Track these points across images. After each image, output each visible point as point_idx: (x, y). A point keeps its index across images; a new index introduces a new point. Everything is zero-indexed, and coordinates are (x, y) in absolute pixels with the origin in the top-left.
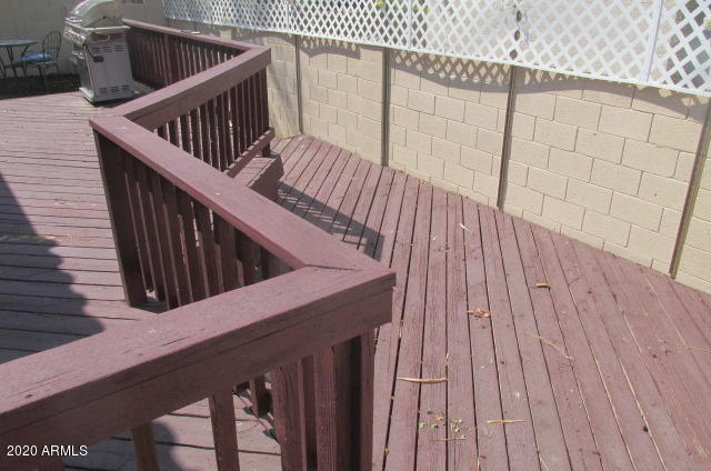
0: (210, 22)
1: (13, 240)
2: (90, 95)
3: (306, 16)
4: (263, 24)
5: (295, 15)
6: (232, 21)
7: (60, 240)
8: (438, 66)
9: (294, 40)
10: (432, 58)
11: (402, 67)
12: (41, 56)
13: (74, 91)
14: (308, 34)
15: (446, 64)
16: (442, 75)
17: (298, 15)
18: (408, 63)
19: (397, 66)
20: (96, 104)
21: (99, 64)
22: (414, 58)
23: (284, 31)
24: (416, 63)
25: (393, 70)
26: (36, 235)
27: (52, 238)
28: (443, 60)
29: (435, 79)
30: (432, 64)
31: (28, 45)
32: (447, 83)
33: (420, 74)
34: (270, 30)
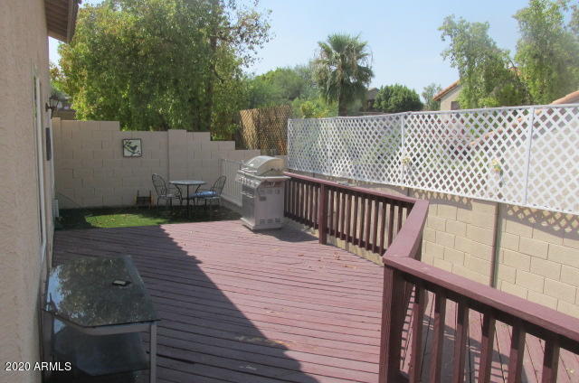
0: (329, 174)
1: (249, 340)
2: (252, 224)
3: (420, 175)
4: (378, 179)
5: (410, 173)
6: (350, 175)
7: (288, 345)
8: (552, 221)
9: (406, 192)
10: (546, 214)
11: (515, 218)
12: (210, 193)
13: (236, 219)
14: (421, 188)
15: (560, 219)
16: (557, 228)
17: (413, 173)
18: (520, 216)
19: (508, 218)
20: (256, 231)
21: (263, 202)
22: (527, 213)
23: (398, 184)
24: (529, 216)
25: (504, 220)
26: (266, 338)
27: (280, 342)
28: (558, 216)
29: (549, 230)
30: (546, 219)
31: (200, 185)
32: (562, 234)
33: (533, 226)
34: (385, 182)
